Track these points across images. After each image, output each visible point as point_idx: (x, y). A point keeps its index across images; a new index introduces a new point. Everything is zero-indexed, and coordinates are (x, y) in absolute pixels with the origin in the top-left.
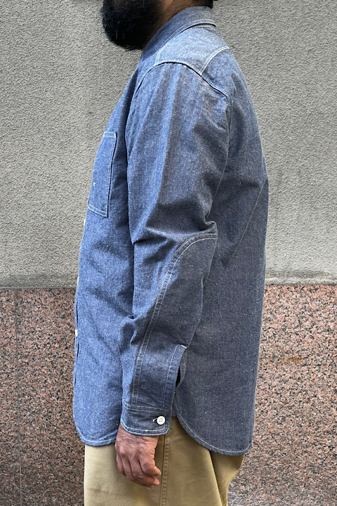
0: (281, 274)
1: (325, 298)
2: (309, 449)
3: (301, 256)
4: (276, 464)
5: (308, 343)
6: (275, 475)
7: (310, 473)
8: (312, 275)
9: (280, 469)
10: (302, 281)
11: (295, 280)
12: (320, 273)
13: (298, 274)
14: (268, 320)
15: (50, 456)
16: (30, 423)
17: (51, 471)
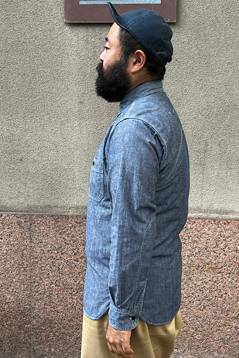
0: (205, 211)
1: (235, 229)
2: (221, 328)
3: (219, 200)
4: (198, 336)
5: (222, 258)
6: (197, 344)
7: (221, 343)
8: (227, 213)
9: (201, 340)
10: (220, 216)
11: (215, 216)
12: (233, 212)
13: (217, 212)
14: (195, 241)
15: (51, 322)
16: (38, 300)
17: (51, 332)
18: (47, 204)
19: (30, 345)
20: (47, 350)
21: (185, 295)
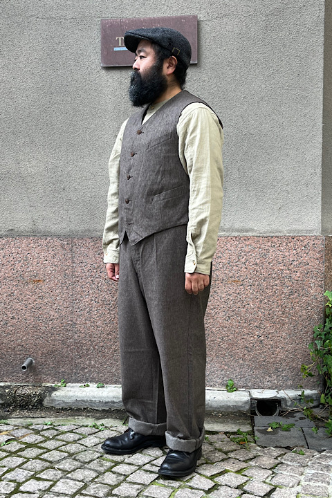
0: (228, 231)
1: (254, 244)
2: (245, 337)
3: (240, 220)
4: (224, 346)
5: (244, 272)
6: (224, 352)
7: (246, 352)
8: (247, 231)
9: (227, 348)
10: (241, 234)
11: (236, 234)
12: (252, 230)
13: (238, 230)
14: (219, 257)
15: (91, 336)
16: (79, 316)
17: (91, 345)
18: (87, 228)
19: (72, 359)
20: (87, 363)
21: (212, 307)
